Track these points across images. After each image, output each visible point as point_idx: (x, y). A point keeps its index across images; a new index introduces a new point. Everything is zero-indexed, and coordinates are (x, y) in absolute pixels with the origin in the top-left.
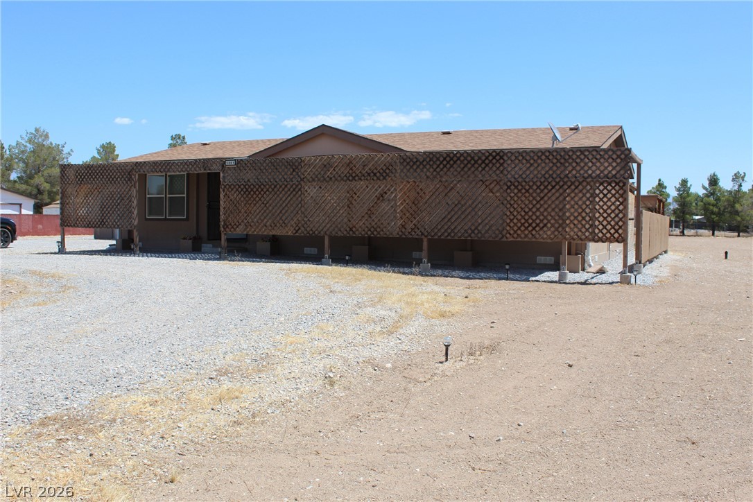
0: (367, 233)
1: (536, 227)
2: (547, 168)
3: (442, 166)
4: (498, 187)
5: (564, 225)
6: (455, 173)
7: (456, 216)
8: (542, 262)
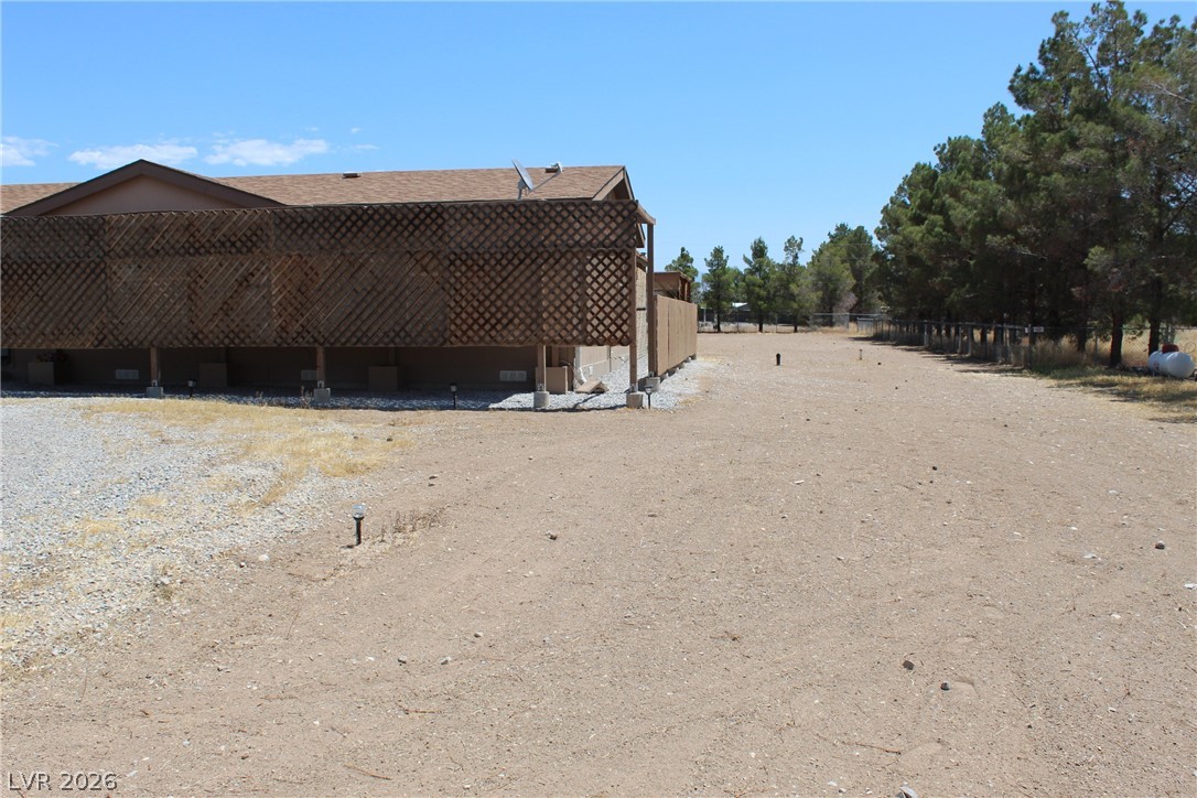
0: (222, 342)
1: (496, 324)
2: (511, 232)
3: (344, 230)
5: (540, 321)
6: (366, 241)
7: (369, 311)
8: (509, 379)
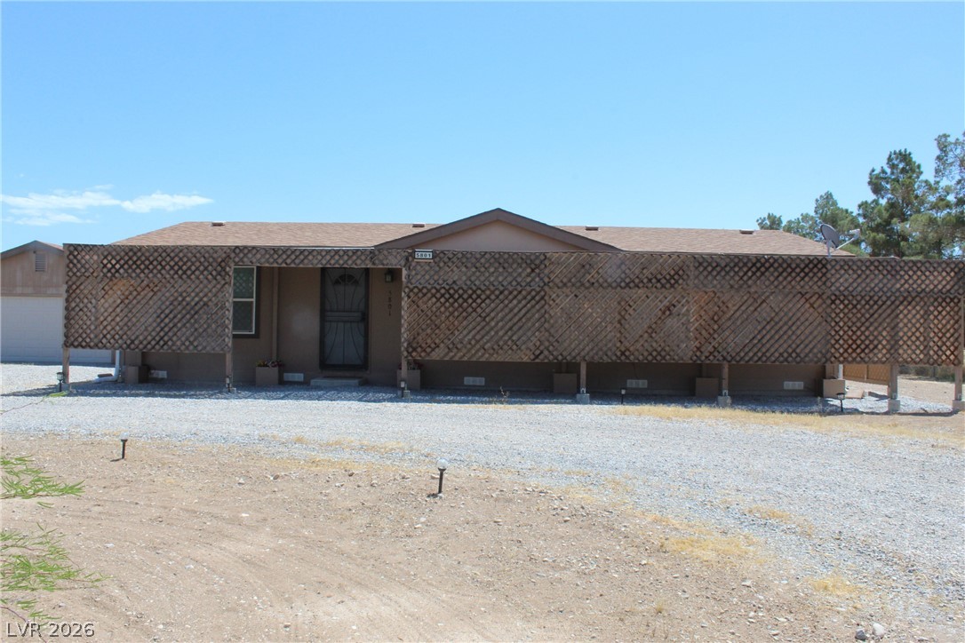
0: (646, 359)
2: (876, 281)
3: (750, 274)
4: (820, 301)
5: (897, 347)
7: (768, 337)
8: (790, 388)
